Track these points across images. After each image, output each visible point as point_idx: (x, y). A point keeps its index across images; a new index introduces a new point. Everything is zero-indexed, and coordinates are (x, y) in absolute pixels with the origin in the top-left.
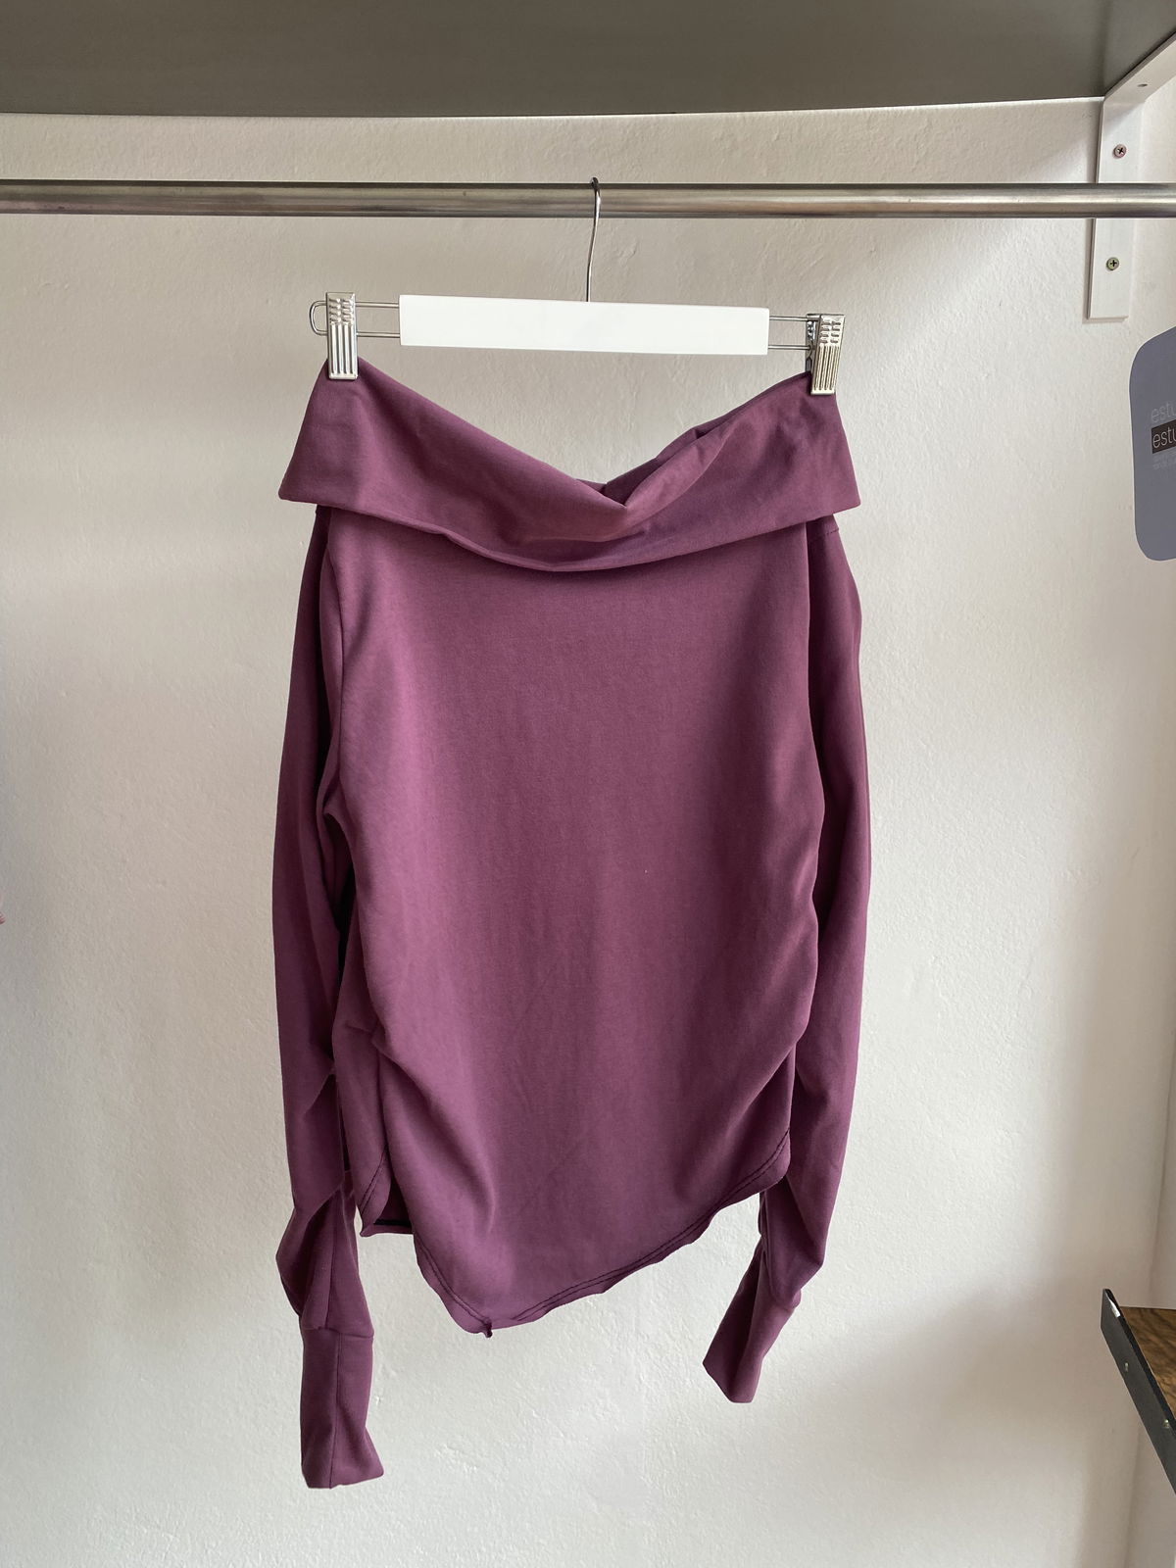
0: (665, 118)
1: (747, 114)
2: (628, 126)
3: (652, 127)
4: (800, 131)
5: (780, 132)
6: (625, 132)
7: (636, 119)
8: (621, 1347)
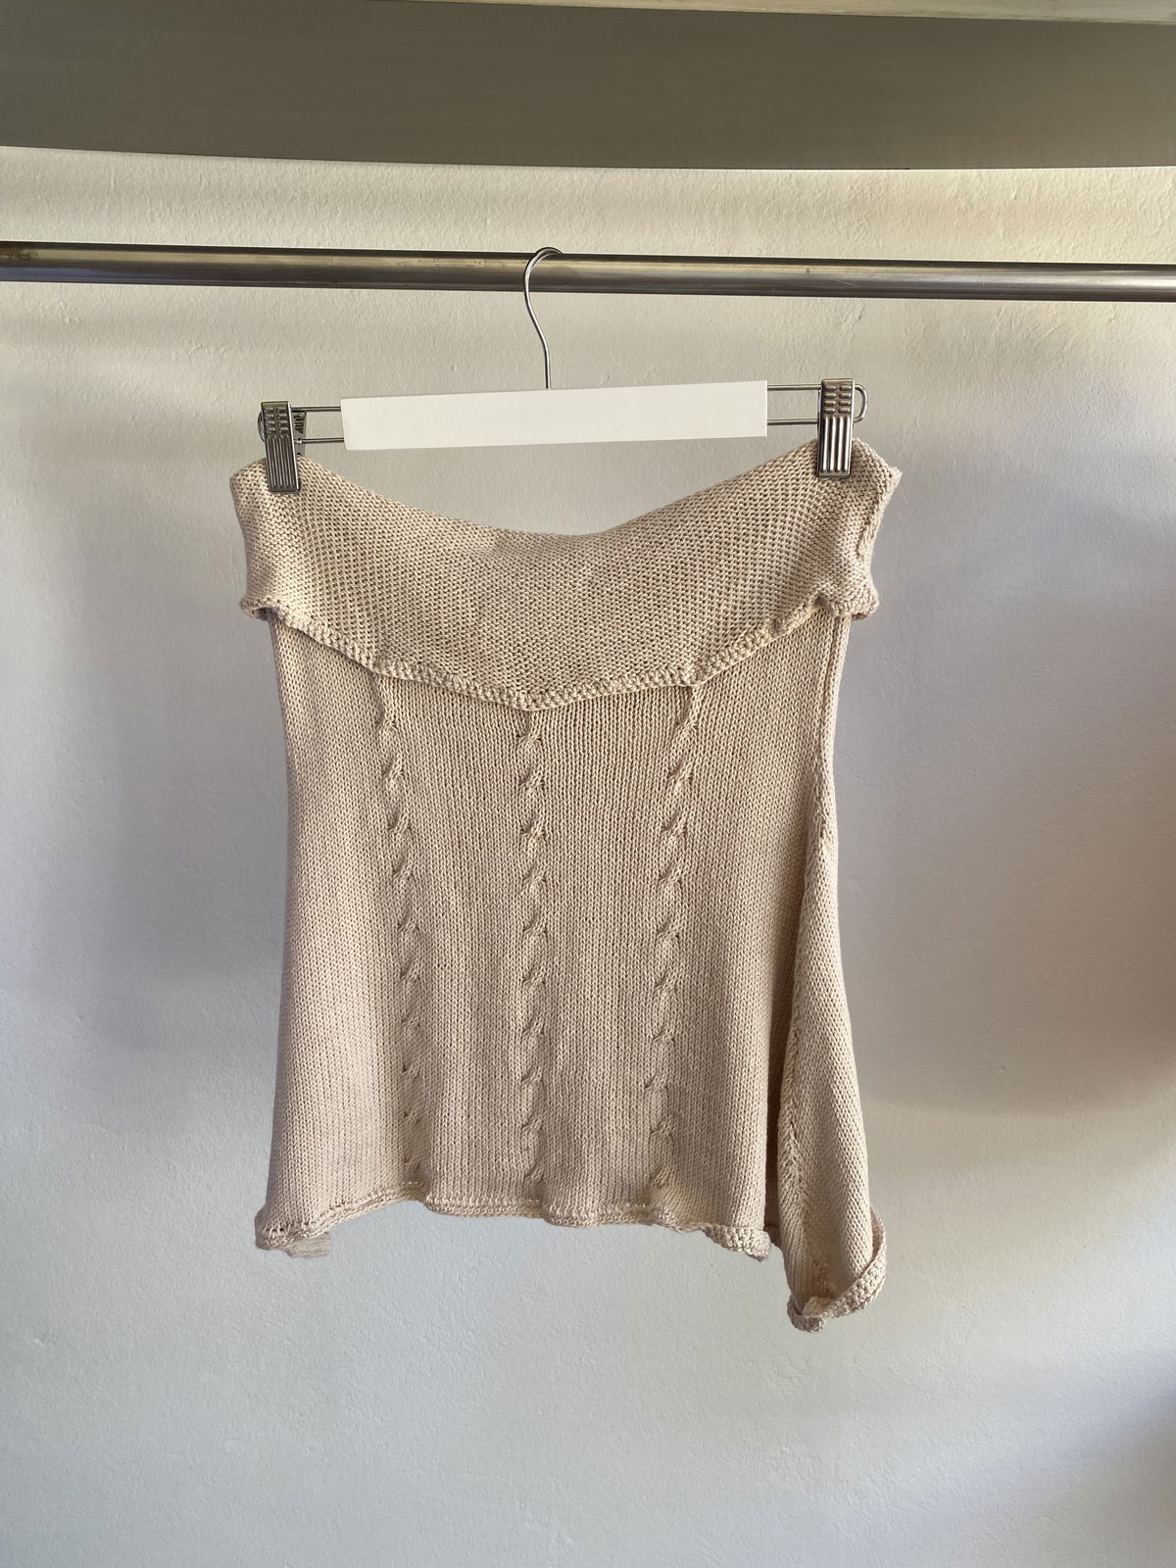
0: (896, 175)
1: (984, 171)
2: (858, 180)
3: (882, 184)
4: (1039, 190)
5: (1018, 191)
6: (852, 188)
7: (864, 175)
8: (819, 1495)
